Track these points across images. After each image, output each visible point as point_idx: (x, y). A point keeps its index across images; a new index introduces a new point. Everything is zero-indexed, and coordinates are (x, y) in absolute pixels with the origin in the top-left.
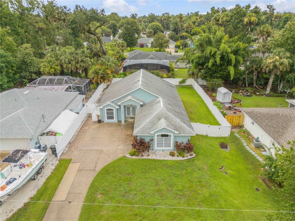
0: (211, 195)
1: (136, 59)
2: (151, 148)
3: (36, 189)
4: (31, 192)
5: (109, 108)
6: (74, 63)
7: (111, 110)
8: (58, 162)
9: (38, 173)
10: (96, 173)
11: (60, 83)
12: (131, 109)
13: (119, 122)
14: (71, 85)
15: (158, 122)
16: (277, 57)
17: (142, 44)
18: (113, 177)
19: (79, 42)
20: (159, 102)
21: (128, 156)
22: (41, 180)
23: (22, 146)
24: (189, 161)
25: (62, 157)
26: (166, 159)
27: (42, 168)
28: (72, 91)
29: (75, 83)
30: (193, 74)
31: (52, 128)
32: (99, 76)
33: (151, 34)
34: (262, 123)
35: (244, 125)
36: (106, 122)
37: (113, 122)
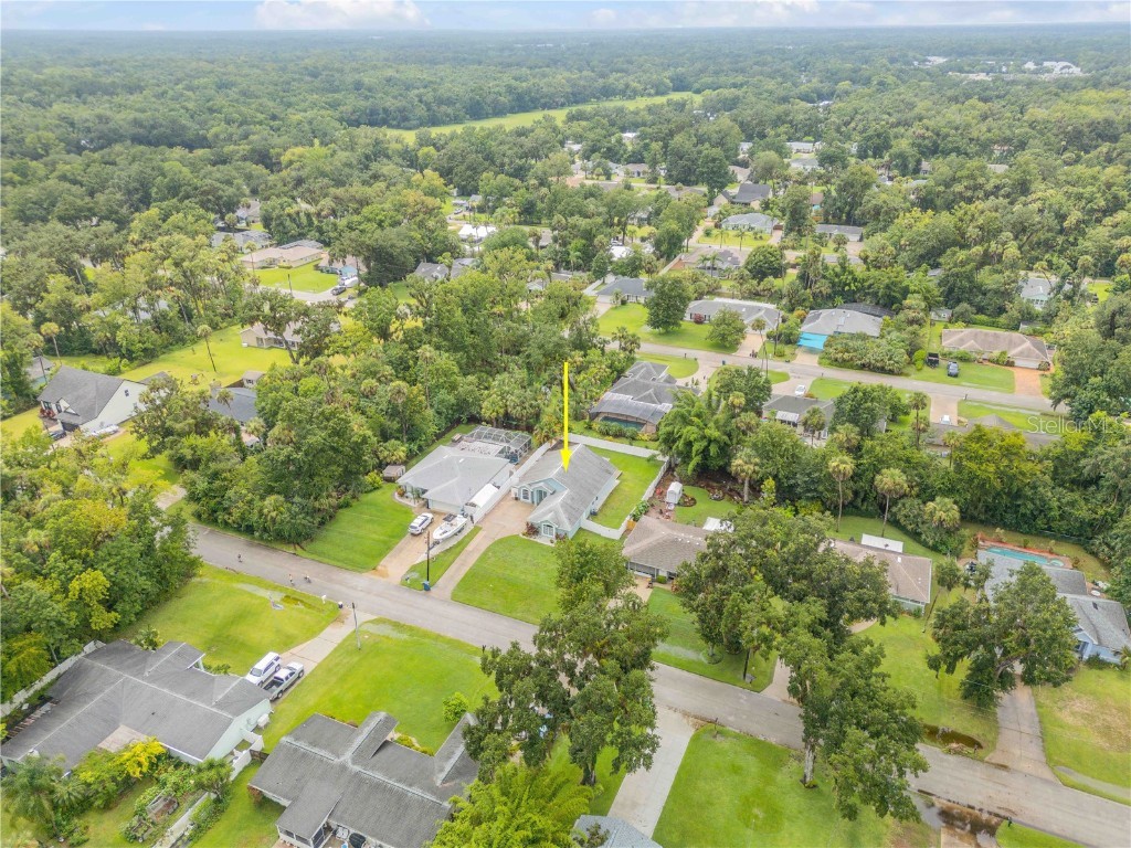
2: (538, 534)
4: (454, 542)
5: (525, 489)
7: (526, 491)
9: (460, 532)
10: (494, 541)
11: (496, 439)
13: (533, 503)
14: (505, 445)
17: (700, 315)
21: (520, 535)
22: (460, 537)
23: (453, 512)
26: (546, 544)
27: (462, 529)
29: (511, 442)
31: (474, 500)
32: (543, 435)
36: (522, 501)
37: (528, 502)
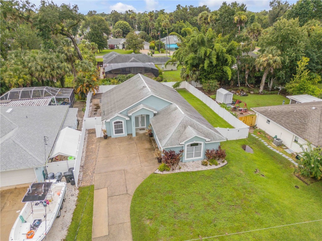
0: (263, 201)
1: (117, 62)
2: (181, 160)
3: (66, 229)
4: (61, 233)
5: (118, 120)
6: (49, 70)
7: (119, 122)
8: (77, 191)
10: (131, 198)
12: (140, 120)
13: (130, 135)
14: (54, 97)
15: (184, 130)
16: (271, 55)
17: (112, 45)
18: (153, 198)
19: (50, 45)
20: (176, 109)
21: (157, 172)
24: (224, 169)
25: (82, 185)
26: (200, 169)
28: (55, 105)
29: (57, 95)
30: (188, 76)
32: (85, 85)
33: (120, 34)
34: (281, 121)
35: (256, 125)
36: (114, 137)
37: (122, 136)
